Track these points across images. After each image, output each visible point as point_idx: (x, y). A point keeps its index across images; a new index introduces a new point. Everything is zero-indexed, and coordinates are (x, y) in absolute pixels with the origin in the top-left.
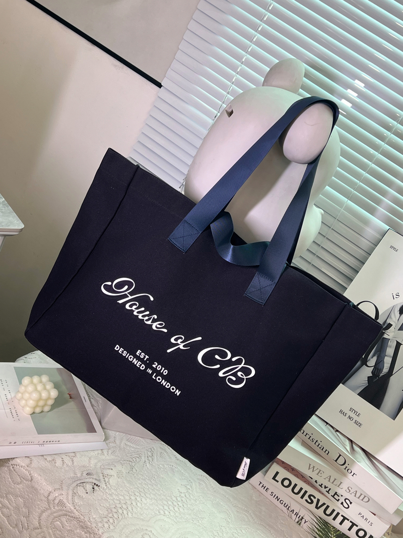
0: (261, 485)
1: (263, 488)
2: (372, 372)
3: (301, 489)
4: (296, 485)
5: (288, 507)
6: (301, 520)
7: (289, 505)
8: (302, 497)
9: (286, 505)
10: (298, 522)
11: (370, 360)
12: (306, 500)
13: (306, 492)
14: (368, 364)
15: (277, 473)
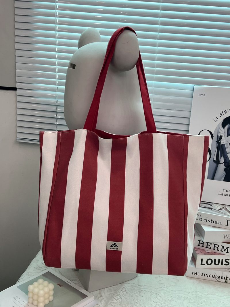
0: (194, 273)
1: (196, 274)
2: (225, 166)
3: (219, 260)
4: (215, 260)
5: (215, 277)
6: (227, 279)
7: (215, 275)
8: (222, 264)
9: (214, 276)
10: (225, 282)
11: (220, 160)
12: (225, 264)
13: (222, 260)
14: (220, 162)
15: (202, 260)
